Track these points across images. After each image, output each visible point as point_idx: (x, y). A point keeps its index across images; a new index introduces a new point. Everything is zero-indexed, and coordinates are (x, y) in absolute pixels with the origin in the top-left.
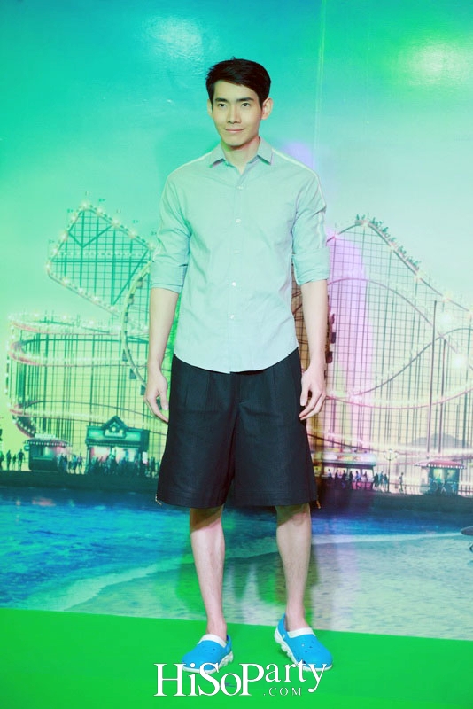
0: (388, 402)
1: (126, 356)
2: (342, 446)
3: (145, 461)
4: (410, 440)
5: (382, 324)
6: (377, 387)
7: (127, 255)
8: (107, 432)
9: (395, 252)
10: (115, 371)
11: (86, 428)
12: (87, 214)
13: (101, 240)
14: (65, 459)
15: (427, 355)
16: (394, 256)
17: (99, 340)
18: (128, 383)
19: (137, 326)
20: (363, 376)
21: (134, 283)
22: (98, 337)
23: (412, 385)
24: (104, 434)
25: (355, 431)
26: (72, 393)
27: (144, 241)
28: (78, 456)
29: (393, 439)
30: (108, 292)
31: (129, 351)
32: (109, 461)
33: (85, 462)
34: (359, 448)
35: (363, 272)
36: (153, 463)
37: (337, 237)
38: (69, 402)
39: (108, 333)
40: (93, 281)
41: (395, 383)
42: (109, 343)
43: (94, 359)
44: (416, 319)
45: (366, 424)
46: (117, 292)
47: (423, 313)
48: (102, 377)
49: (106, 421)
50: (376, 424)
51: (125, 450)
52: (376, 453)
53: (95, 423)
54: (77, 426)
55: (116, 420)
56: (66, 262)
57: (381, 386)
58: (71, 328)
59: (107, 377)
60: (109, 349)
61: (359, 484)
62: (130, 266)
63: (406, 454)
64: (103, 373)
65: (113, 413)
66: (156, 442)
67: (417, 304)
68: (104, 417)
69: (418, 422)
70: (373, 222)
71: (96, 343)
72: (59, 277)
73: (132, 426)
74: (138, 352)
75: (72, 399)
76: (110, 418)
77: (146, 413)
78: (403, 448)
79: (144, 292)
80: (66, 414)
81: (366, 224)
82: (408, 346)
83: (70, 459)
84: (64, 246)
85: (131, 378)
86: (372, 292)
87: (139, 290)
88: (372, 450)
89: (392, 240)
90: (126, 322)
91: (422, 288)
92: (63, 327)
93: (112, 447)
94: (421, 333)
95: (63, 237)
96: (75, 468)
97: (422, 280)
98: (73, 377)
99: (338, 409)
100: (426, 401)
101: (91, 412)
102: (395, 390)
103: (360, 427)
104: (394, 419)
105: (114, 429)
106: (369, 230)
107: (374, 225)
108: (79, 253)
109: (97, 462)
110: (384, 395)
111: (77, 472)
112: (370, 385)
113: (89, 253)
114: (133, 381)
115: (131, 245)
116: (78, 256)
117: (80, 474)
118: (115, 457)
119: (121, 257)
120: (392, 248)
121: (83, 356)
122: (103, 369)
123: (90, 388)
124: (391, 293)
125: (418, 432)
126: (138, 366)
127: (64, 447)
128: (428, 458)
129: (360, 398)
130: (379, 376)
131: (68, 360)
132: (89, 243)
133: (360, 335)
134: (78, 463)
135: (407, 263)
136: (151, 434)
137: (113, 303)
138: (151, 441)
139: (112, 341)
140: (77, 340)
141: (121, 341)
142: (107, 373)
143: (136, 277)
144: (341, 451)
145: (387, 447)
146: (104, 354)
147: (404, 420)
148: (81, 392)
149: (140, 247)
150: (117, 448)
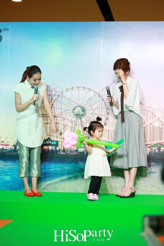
3: (57, 149)
7: (51, 93)
19: (54, 113)
21: (53, 101)
24: (46, 142)
27: (55, 89)
32: (48, 150)
36: (60, 150)
39: (46, 115)
49: (46, 139)
51: (52, 147)
55: (49, 138)
60: (46, 119)
62: (52, 96)
65: (48, 137)
66: (60, 144)
73: (54, 140)
77: (57, 136)
79: (56, 103)
81: (116, 82)
87: (54, 103)
93: (48, 146)
99: (110, 133)
105: (48, 141)
109: (44, 150)
115: (52, 90)
118: (49, 148)
136: (59, 142)
138: (59, 144)
142: (46, 126)
143: (53, 99)
149: (54, 91)
150: (50, 146)
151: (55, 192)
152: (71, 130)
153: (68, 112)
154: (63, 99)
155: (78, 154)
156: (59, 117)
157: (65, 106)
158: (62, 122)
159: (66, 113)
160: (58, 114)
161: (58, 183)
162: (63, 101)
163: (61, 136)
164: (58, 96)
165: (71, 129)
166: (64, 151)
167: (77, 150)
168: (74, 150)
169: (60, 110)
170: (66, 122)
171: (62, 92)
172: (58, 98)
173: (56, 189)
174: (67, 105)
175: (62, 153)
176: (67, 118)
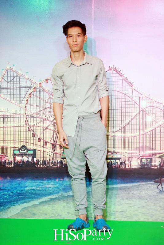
0: (124, 135)
1: (26, 122)
2: (108, 152)
3: (35, 161)
4: (133, 149)
5: (120, 106)
6: (120, 130)
7: (25, 85)
8: (21, 151)
9: (124, 80)
10: (22, 128)
11: (12, 150)
12: (9, 70)
13: (15, 80)
14: (5, 162)
15: (138, 117)
17: (16, 117)
18: (27, 133)
19: (30, 111)
20: (114, 126)
21: (28, 95)
22: (15, 116)
23: (133, 128)
24: (19, 152)
25: (112, 146)
26: (7, 137)
27: (31, 80)
28: (10, 160)
29: (127, 149)
30: (18, 99)
31: (27, 121)
32: (22, 162)
33: (13, 163)
34: (114, 152)
35: (112, 87)
36: (38, 161)
38: (6, 141)
39: (19, 114)
40: (13, 95)
41: (126, 128)
42: (20, 118)
43: (14, 124)
44: (133, 104)
45: (116, 143)
46: (22, 99)
47: (135, 101)
48: (18, 131)
49: (20, 147)
50: (120, 143)
51: (27, 157)
52: (121, 154)
53: (16, 148)
54: (9, 149)
55: (23, 146)
56: (2, 89)
57: (121, 129)
58: (5, 113)
59: (20, 131)
60: (20, 120)
61: (115, 166)
62: (26, 89)
63: (132, 154)
64: (18, 129)
65: (22, 144)
66: (39, 154)
67: (133, 98)
68: (19, 145)
69: (136, 142)
70: (115, 69)
71: (15, 118)
73: (30, 148)
74: (31, 121)
75: (7, 139)
76: (21, 146)
77: (34, 143)
78: (130, 152)
79: (32, 98)
80: (5, 145)
81: (113, 70)
82: (130, 114)
83: (7, 162)
85: (28, 131)
86: (116, 94)
87: (30, 98)
88: (119, 153)
89: (123, 75)
90: (26, 110)
91: (135, 92)
92: (2, 113)
93: (22, 156)
94: (135, 109)
98: (7, 131)
100: (138, 134)
101: (14, 144)
102: (126, 131)
103: (114, 145)
104: (127, 141)
105: (23, 150)
106: (114, 72)
108: (7, 85)
109: (17, 162)
110: (122, 132)
112: (117, 129)
113: (11, 85)
114: (29, 132)
115: (26, 81)
116: (6, 87)
117: (11, 167)
118: (24, 160)
119: (22, 86)
120: (123, 78)
121: (10, 123)
122: (18, 128)
123: (13, 135)
124: (123, 95)
125: (136, 146)
126: (31, 126)
127: (5, 157)
128: (140, 155)
129: (114, 134)
130: (120, 126)
131: (5, 125)
132: (10, 81)
133: (113, 111)
134: (10, 163)
135: (129, 83)
136: (37, 151)
138: (37, 154)
139: (20, 117)
140: (8, 117)
141: (24, 117)
142: (20, 129)
143: (28, 93)
144: (108, 154)
145: (124, 151)
146: (18, 122)
147: (130, 141)
148: (10, 137)
149: (29, 82)
150: (24, 157)
151: (32, 218)
152: (53, 135)
153: (48, 110)
154: (42, 93)
155: (63, 166)
156: (37, 117)
157: (44, 102)
158: (41, 124)
159: (47, 112)
160: (35, 113)
161: (36, 206)
162: (42, 96)
163: (39, 143)
164: (35, 88)
165: (54, 133)
166: (44, 163)
167: (61, 162)
168: (58, 162)
169: (38, 107)
170: (47, 124)
171: (40, 84)
172: (35, 91)
173: (34, 214)
174: (46, 101)
175: (41, 166)
176: (47, 118)
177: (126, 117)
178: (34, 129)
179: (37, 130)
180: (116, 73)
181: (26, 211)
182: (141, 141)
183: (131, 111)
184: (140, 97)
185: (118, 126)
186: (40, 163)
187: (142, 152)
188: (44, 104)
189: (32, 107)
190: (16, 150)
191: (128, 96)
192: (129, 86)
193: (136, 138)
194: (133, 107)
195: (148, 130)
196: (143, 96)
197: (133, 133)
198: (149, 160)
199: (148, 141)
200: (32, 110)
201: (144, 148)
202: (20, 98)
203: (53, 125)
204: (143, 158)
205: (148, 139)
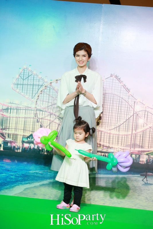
0: (118, 133)
1: (36, 115)
2: (103, 146)
3: (40, 149)
4: (125, 145)
5: (117, 108)
6: (115, 128)
7: (37, 83)
8: (29, 139)
9: (122, 86)
10: (32, 120)
11: (22, 138)
12: (25, 70)
13: (29, 78)
14: (14, 147)
15: (131, 119)
16: (122, 87)
18: (36, 124)
19: (40, 106)
20: (111, 124)
21: (39, 92)
22: (27, 109)
23: (126, 128)
24: (27, 139)
25: (108, 142)
26: (18, 126)
27: (43, 79)
28: (19, 146)
29: (120, 145)
30: (31, 94)
31: (37, 113)
32: (29, 148)
33: (21, 148)
34: (108, 147)
35: (112, 91)
36: (43, 149)
37: (105, 80)
38: (17, 129)
39: (30, 108)
40: (26, 91)
41: (121, 127)
43: (25, 116)
44: (129, 107)
45: (111, 140)
46: (34, 95)
47: (131, 105)
48: (28, 122)
49: (28, 135)
50: (114, 140)
51: (34, 145)
52: (114, 149)
53: (25, 136)
54: (19, 137)
56: (18, 84)
57: (117, 128)
58: (18, 105)
59: (29, 122)
60: (30, 113)
62: (38, 87)
63: (123, 149)
65: (31, 133)
67: (129, 102)
68: (28, 134)
69: (128, 139)
70: (116, 76)
72: (16, 89)
74: (40, 114)
75: (18, 128)
76: (30, 135)
78: (123, 148)
79: (42, 95)
80: (16, 133)
81: (114, 77)
82: (126, 115)
83: (16, 147)
84: (17, 79)
85: (37, 122)
86: (115, 98)
87: (41, 94)
88: (113, 148)
89: (122, 82)
90: (36, 104)
91: (131, 97)
92: (16, 105)
93: (30, 144)
94: (130, 111)
95: (17, 76)
96: (18, 150)
97: (131, 95)
98: (18, 121)
99: (103, 134)
100: (130, 133)
101: (24, 133)
102: (121, 129)
103: (109, 141)
104: (120, 138)
105: (31, 138)
106: (115, 79)
107: (116, 77)
108: (22, 82)
109: (25, 148)
110: (117, 131)
111: (18, 151)
112: (113, 127)
113: (25, 82)
114: (38, 123)
115: (39, 80)
116: (22, 83)
117: (19, 152)
119: (35, 84)
120: (122, 84)
121: (22, 114)
122: (28, 119)
123: (24, 125)
124: (121, 99)
125: (128, 143)
126: (39, 118)
127: (15, 143)
128: (130, 151)
129: (110, 131)
130: (116, 125)
131: (17, 116)
132: (26, 79)
133: (110, 111)
134: (19, 148)
135: (126, 89)
137: (32, 98)
139: (31, 110)
140: (20, 109)
141: (34, 110)
142: (30, 120)
143: (40, 90)
144: (103, 148)
145: (117, 147)
147: (123, 139)
148: (21, 126)
149: (42, 81)
150: (31, 144)
151: (33, 198)
152: (58, 128)
154: (51, 91)
156: (45, 111)
157: (53, 99)
158: (49, 118)
159: (54, 108)
160: (44, 107)
161: (37, 188)
162: (51, 93)
164: (46, 86)
165: (58, 126)
166: (48, 151)
169: (47, 103)
170: (53, 118)
171: (51, 83)
172: (46, 89)
173: (35, 194)
174: (55, 98)
175: (45, 153)
176: (54, 113)
177: (122, 118)
178: (42, 121)
179: (44, 123)
180: (116, 79)
181: (29, 191)
182: (132, 140)
183: (126, 113)
184: (135, 102)
185: (114, 125)
186: (45, 151)
187: (132, 149)
188: (53, 101)
189: (42, 102)
190: (24, 138)
191: (125, 100)
192: (126, 92)
193: (128, 136)
194: (128, 109)
195: (139, 130)
196: (138, 101)
197: (126, 131)
198: (138, 156)
199: (138, 140)
200: (41, 105)
201: (134, 145)
202: (32, 93)
203: (59, 119)
204: (133, 154)
205: (139, 138)
